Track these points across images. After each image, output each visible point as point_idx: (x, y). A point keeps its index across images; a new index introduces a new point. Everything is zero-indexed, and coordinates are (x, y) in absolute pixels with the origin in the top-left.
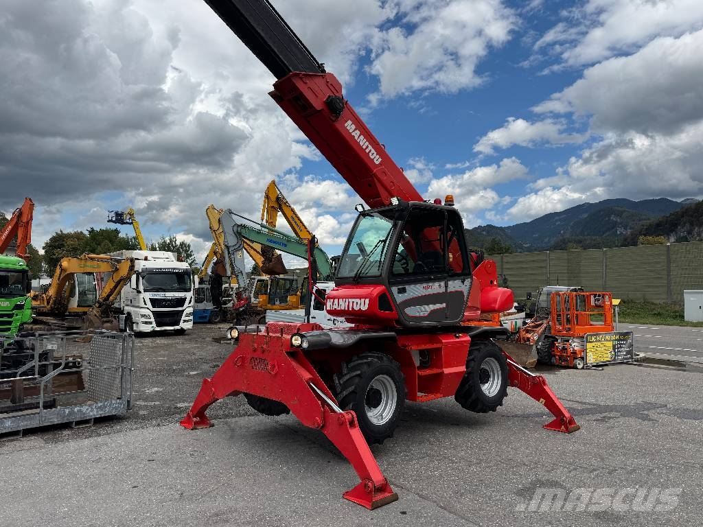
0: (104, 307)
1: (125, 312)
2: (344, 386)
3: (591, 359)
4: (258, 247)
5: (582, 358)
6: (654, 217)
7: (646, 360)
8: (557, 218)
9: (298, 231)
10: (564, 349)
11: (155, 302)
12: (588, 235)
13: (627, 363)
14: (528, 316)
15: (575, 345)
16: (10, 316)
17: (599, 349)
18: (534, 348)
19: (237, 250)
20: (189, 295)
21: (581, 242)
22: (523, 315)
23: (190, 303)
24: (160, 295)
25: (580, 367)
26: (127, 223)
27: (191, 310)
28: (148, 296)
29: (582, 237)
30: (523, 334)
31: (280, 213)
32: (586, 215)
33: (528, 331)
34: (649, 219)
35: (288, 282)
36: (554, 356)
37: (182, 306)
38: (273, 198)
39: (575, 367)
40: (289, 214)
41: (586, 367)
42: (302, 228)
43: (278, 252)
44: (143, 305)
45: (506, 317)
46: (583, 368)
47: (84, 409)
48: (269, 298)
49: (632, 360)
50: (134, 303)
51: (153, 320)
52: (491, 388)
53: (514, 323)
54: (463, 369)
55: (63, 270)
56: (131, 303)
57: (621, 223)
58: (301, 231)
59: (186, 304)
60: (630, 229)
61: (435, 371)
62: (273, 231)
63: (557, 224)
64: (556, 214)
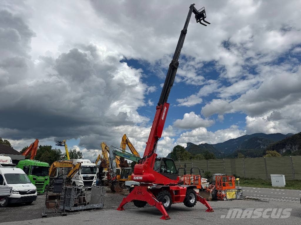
0: (68, 180)
1: (73, 181)
2: (159, 198)
3: (228, 197)
4: (119, 158)
5: (225, 197)
6: (276, 141)
7: (248, 198)
8: (235, 141)
9: (133, 151)
10: (220, 194)
11: (84, 178)
12: (249, 149)
13: (241, 199)
14: (210, 183)
15: (223, 193)
16: (43, 182)
17: (230, 194)
18: (211, 194)
19: (113, 159)
20: (95, 175)
21: (246, 152)
22: (209, 183)
23: (95, 178)
24: (85, 175)
25: (225, 200)
26: (63, 146)
27: (95, 181)
28: (82, 176)
29: (246, 149)
30: (208, 190)
31: (127, 145)
32: (247, 140)
33: (210, 189)
34: (273, 142)
35: (128, 170)
36: (218, 196)
37: (93, 179)
38: (125, 140)
39: (223, 200)
40: (130, 145)
41: (227, 200)
42: (134, 150)
43: (125, 159)
44: (80, 179)
45: (203, 184)
46: (226, 200)
47: (95, 205)
48: (121, 176)
49: (243, 198)
50: (77, 178)
51: (83, 184)
52: (192, 201)
53: (206, 186)
54: (185, 195)
55: (54, 166)
56: (76, 178)
57: (262, 144)
58: (134, 151)
59: (94, 179)
60: (266, 146)
61: (179, 196)
62: (124, 152)
63: (235, 143)
64: (234, 139)
